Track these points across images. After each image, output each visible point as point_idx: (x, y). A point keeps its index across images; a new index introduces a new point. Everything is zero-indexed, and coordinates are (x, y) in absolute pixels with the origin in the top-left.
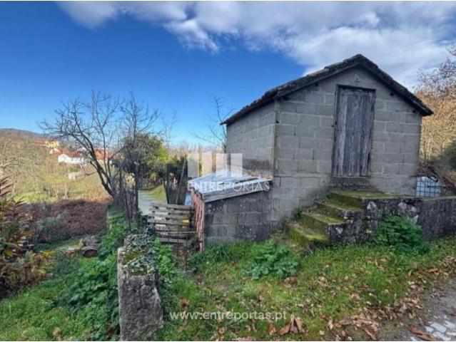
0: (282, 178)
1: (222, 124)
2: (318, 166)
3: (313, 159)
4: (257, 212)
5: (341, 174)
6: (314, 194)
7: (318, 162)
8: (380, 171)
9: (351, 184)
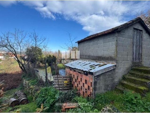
0: (119, 64)
1: (76, 43)
2: (129, 58)
3: (127, 55)
4: (111, 78)
5: (134, 61)
6: (128, 69)
7: (129, 56)
8: (144, 59)
9: (137, 64)
